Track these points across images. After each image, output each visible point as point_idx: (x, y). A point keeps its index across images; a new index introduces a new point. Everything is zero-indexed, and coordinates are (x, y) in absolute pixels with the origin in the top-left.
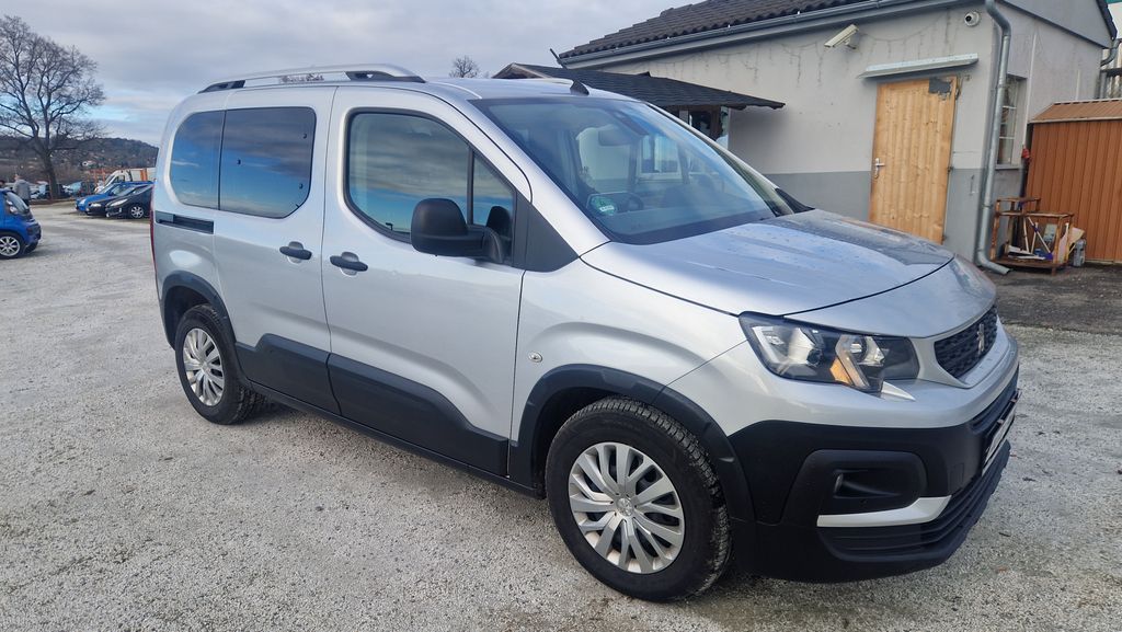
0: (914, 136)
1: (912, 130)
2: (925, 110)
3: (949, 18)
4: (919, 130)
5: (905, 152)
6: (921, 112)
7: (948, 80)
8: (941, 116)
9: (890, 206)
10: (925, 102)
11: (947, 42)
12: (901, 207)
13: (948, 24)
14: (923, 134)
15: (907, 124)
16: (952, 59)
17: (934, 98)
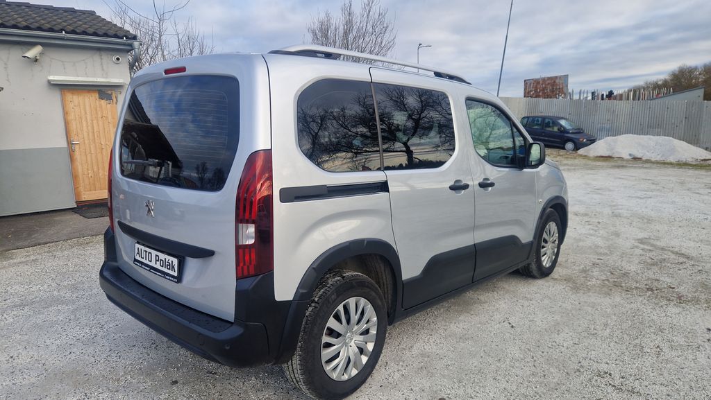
0: (95, 125)
1: (92, 121)
2: (98, 109)
3: (101, 56)
4: (98, 120)
5: (91, 134)
6: (96, 110)
7: (109, 92)
8: (110, 113)
9: (88, 169)
10: (98, 105)
11: (103, 70)
12: (95, 169)
13: (101, 59)
14: (101, 123)
15: (89, 117)
16: (108, 80)
17: (103, 102)
